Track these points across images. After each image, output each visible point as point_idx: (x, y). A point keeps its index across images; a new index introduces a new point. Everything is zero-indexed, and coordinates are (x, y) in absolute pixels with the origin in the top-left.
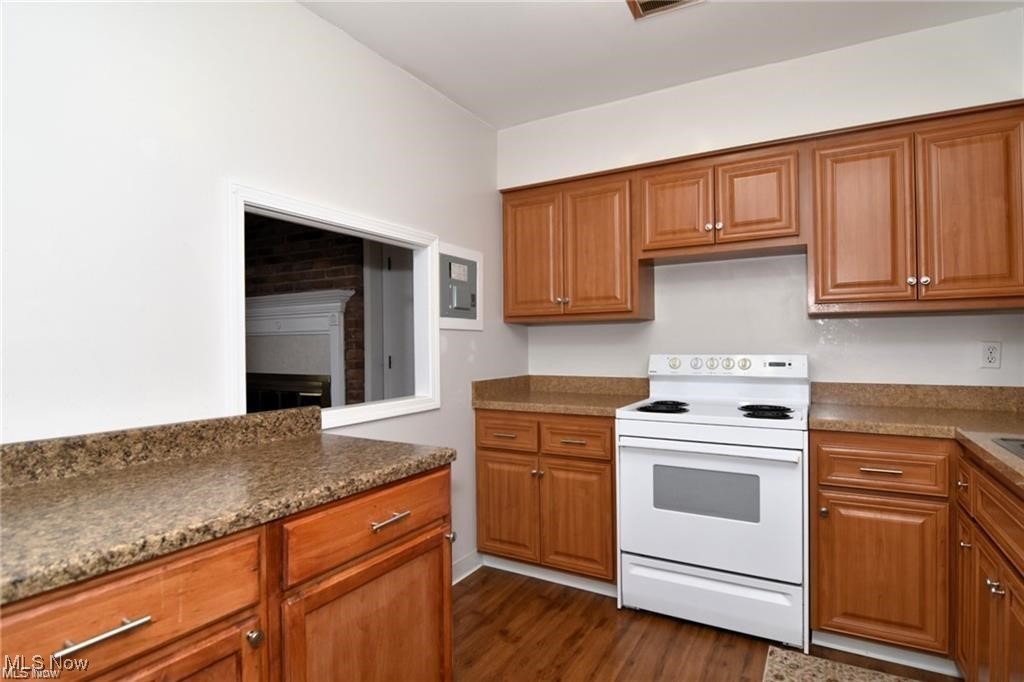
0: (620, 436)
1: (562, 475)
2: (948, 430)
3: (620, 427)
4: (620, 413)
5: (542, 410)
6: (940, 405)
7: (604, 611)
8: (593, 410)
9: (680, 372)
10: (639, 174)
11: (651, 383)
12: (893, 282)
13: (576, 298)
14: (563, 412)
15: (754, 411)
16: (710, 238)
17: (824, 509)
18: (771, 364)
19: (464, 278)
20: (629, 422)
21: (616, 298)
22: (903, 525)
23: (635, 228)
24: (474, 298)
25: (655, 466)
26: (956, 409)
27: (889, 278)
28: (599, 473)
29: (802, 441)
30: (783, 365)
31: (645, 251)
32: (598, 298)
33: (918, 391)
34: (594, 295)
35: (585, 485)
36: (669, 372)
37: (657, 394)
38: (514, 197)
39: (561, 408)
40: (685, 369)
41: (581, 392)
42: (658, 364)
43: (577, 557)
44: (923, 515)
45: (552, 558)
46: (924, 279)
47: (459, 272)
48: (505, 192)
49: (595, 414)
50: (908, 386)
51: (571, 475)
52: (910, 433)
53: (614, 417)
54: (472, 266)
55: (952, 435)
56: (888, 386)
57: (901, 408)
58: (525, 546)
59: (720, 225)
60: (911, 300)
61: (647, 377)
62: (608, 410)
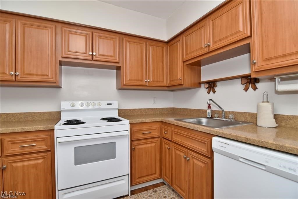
0: (57, 138)
1: (20, 164)
3: (57, 134)
4: (56, 127)
6: (146, 113)
8: (40, 127)
9: (75, 108)
11: (62, 113)
12: (142, 80)
13: (23, 73)
14: (20, 131)
17: (133, 148)
18: (108, 104)
21: (48, 76)
22: (151, 147)
23: (57, 47)
25: (75, 148)
27: (141, 79)
28: (43, 158)
29: (128, 127)
30: (111, 104)
31: (62, 57)
32: (37, 75)
33: (142, 110)
34: (35, 73)
35: (35, 166)
36: (70, 108)
37: (65, 117)
39: (18, 129)
40: (78, 107)
42: (65, 105)
44: (155, 142)
46: (148, 80)
49: (42, 129)
50: (140, 109)
51: (26, 163)
52: (152, 121)
53: (54, 130)
55: (160, 120)
56: (136, 109)
57: (139, 115)
59: (94, 54)
60: (146, 86)
61: (58, 111)
62: (49, 127)
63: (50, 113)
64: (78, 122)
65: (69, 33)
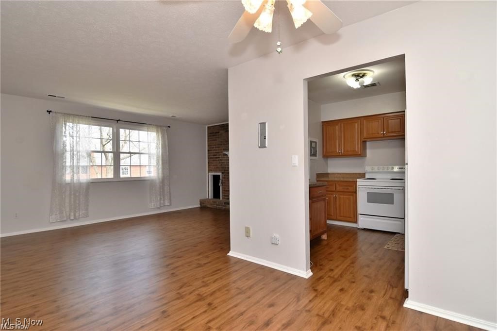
0: (358, 185)
1: (342, 196)
3: (358, 183)
4: (359, 180)
5: (337, 180)
8: (350, 180)
9: (374, 171)
10: (363, 118)
11: (367, 174)
13: (344, 151)
14: (342, 180)
16: (382, 136)
18: (400, 168)
19: (314, 146)
20: (360, 182)
21: (356, 151)
23: (361, 132)
24: (316, 151)
25: (368, 193)
28: (353, 196)
30: (402, 168)
31: (364, 139)
32: (351, 151)
34: (349, 150)
35: (349, 199)
36: (371, 171)
37: (368, 176)
38: (326, 124)
40: (376, 170)
42: (368, 169)
43: (346, 217)
45: (339, 218)
48: (322, 122)
49: (352, 181)
51: (345, 196)
53: (357, 181)
54: (316, 142)
59: (385, 132)
61: (364, 172)
62: (355, 180)
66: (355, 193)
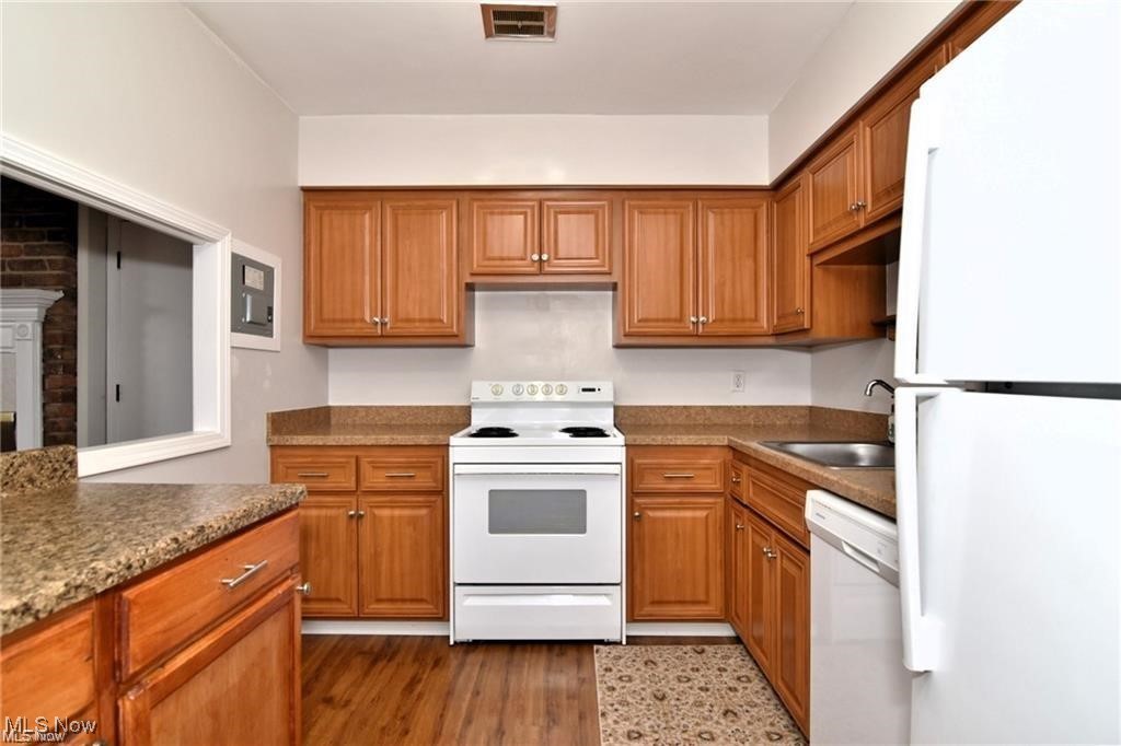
0: (454, 464)
1: (386, 513)
2: (723, 440)
3: (455, 455)
4: (454, 440)
5: (362, 442)
6: (706, 422)
7: (435, 652)
8: (423, 439)
9: (502, 398)
10: (467, 196)
11: (473, 410)
12: (681, 319)
13: (396, 318)
14: (387, 443)
15: (577, 432)
16: (536, 268)
17: (637, 514)
18: (584, 390)
19: (260, 286)
20: (462, 449)
21: (441, 321)
22: (694, 519)
23: (461, 251)
24: (270, 311)
25: (491, 492)
26: (715, 425)
27: (678, 316)
28: (428, 506)
29: (620, 455)
30: (593, 390)
31: (472, 274)
32: (422, 320)
33: (692, 411)
34: (417, 317)
35: (413, 521)
36: (491, 398)
37: (479, 420)
38: (317, 198)
39: (385, 439)
40: (508, 396)
41: (393, 422)
42: (481, 391)
43: (404, 601)
44: (707, 508)
45: (374, 607)
46: (701, 319)
47: (253, 279)
48: (306, 190)
49: (426, 443)
50: (685, 407)
51: (397, 512)
52: (699, 443)
53: (448, 445)
54: (268, 273)
55: (726, 443)
56: (671, 407)
57: (680, 425)
58: (338, 600)
59: (545, 257)
60: (692, 336)
61: (467, 404)
62: (440, 439)
63: (450, 409)
64: (504, 433)
65: (485, 214)
66: (438, 495)
